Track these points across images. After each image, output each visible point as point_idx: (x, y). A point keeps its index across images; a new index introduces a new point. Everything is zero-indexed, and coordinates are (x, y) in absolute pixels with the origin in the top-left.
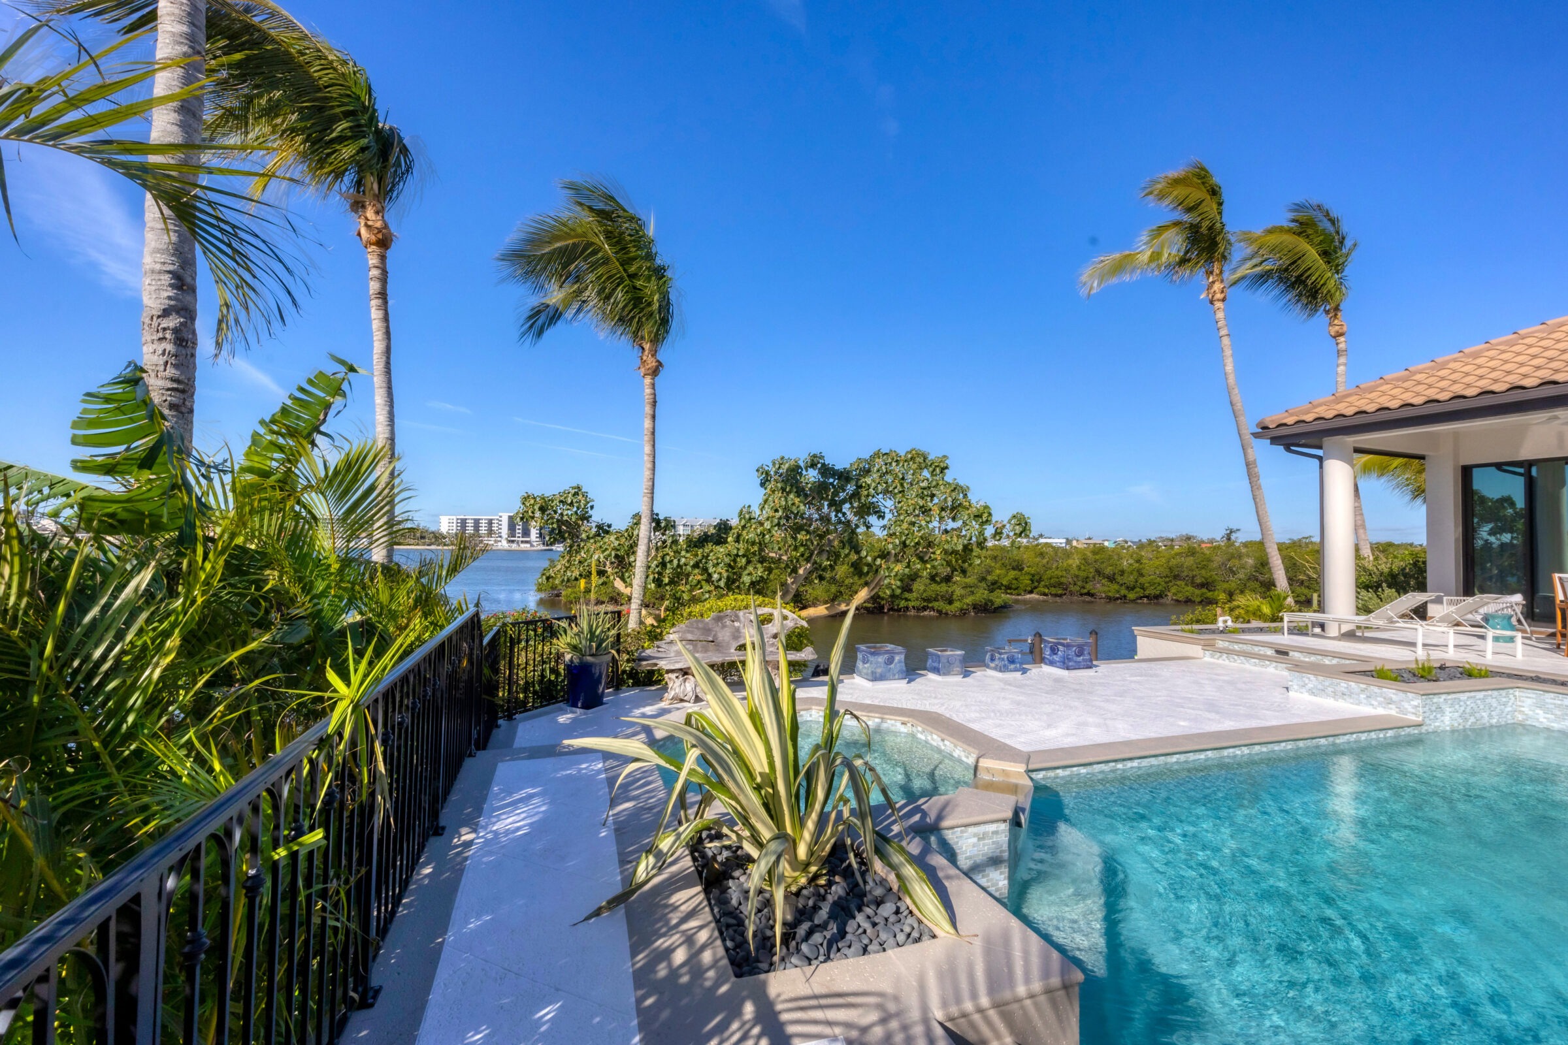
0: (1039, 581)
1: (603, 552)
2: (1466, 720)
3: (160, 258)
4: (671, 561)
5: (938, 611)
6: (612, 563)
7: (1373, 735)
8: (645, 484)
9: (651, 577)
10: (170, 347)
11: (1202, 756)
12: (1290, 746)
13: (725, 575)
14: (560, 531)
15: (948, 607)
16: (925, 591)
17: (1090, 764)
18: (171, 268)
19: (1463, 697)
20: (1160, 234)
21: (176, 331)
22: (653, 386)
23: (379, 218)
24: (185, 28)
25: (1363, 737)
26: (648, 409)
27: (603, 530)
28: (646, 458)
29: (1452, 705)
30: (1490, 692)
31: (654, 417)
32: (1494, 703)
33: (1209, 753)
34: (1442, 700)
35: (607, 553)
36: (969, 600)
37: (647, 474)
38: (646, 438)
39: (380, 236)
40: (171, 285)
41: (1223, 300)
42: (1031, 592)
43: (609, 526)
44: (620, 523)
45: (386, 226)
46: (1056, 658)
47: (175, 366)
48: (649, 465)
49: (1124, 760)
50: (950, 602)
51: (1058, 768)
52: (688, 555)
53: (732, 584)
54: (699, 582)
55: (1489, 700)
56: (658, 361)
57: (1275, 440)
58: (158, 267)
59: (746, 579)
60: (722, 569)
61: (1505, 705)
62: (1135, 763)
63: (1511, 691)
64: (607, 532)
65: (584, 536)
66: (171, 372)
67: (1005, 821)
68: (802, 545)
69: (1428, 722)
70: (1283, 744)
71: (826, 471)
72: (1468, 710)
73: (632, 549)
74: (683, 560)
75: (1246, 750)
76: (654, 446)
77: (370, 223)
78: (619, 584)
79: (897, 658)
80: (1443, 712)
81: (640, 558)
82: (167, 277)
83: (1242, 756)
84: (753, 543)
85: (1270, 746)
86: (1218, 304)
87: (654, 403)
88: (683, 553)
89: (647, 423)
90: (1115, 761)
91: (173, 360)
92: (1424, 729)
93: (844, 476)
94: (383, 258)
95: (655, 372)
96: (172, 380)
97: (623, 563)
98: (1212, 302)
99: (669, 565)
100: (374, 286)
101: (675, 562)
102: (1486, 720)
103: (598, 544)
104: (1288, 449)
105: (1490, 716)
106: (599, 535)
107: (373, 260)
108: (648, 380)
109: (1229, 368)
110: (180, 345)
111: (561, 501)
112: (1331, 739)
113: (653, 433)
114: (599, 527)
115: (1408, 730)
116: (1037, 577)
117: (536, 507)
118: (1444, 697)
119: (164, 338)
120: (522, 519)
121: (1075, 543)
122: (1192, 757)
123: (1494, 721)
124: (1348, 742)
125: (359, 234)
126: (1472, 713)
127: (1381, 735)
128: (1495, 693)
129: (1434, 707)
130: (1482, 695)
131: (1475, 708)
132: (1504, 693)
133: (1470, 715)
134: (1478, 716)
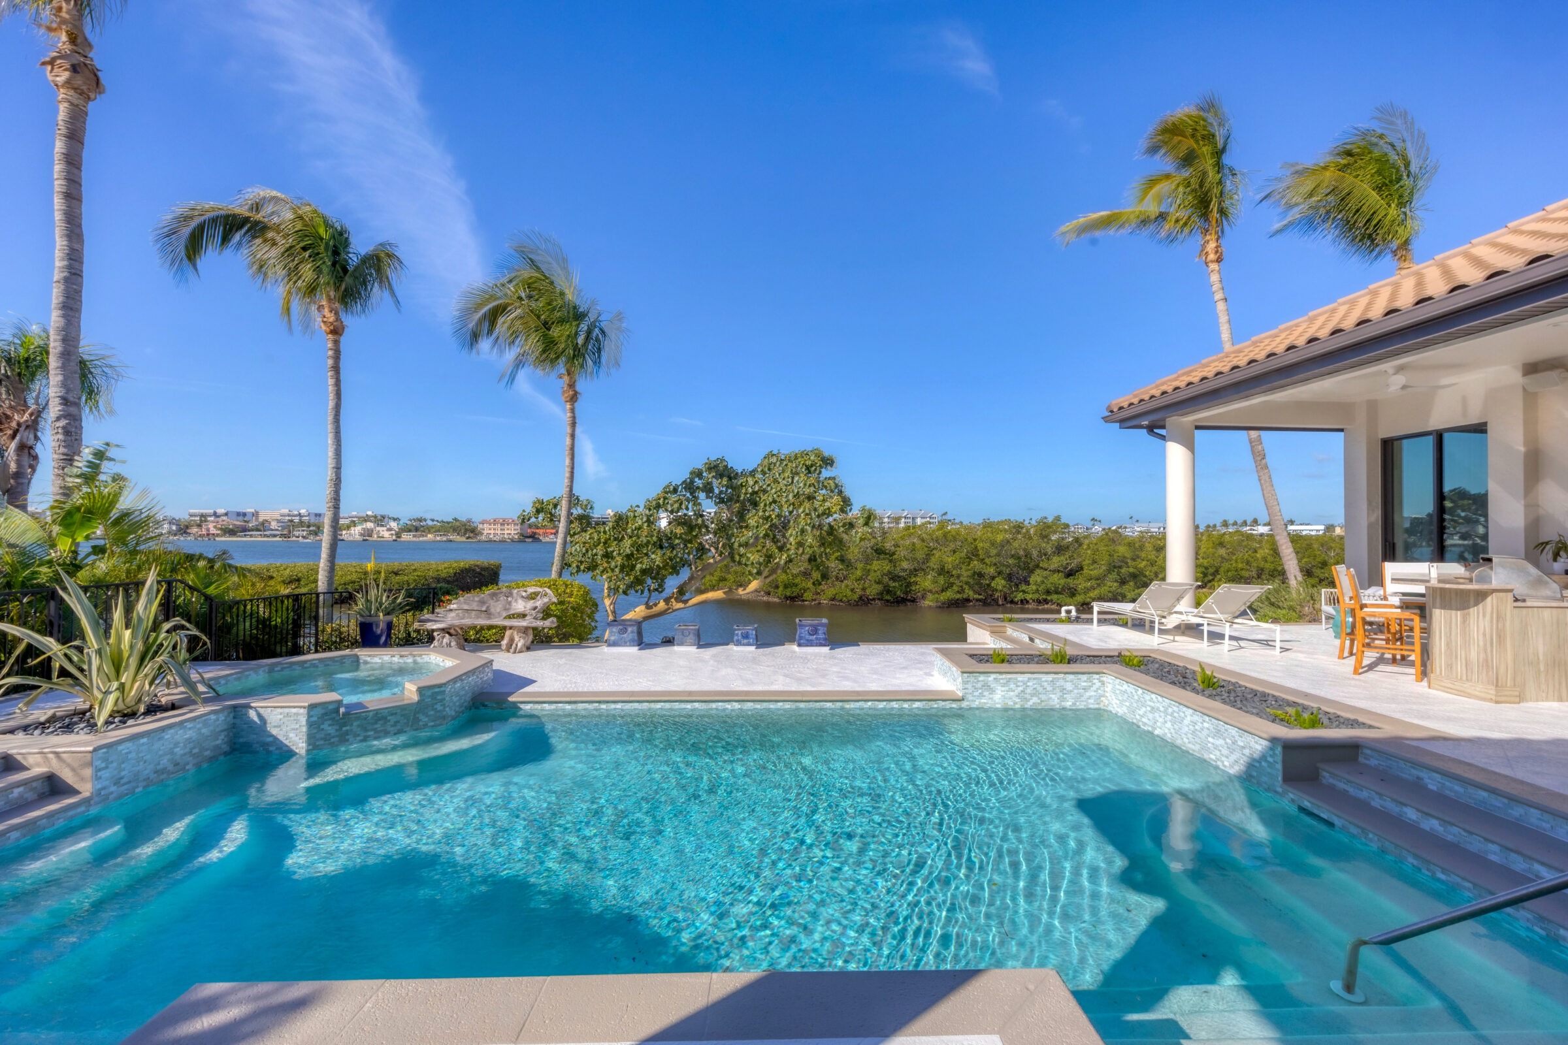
2: (1026, 700)
3: (58, 390)
7: (895, 705)
10: (61, 437)
11: (689, 706)
12: (787, 706)
17: (575, 702)
19: (1020, 677)
21: (64, 428)
24: (65, 263)
29: (1004, 685)
32: (1069, 686)
33: (697, 705)
34: (990, 679)
40: (60, 404)
47: (64, 447)
61: (1085, 689)
62: (619, 706)
63: (1094, 676)
66: (62, 450)
67: (304, 707)
69: (970, 698)
72: (1029, 691)
75: (737, 706)
80: (992, 690)
82: (58, 399)
83: (732, 710)
86: (1212, 266)
91: (63, 444)
92: (964, 704)
96: (64, 454)
98: (1206, 263)
102: (1055, 702)
105: (1062, 699)
110: (67, 435)
112: (839, 704)
118: (993, 676)
119: (57, 433)
122: (677, 706)
123: (1068, 704)
126: (1035, 693)
127: (906, 705)
128: (1071, 677)
129: (979, 685)
130: (1050, 677)
131: (1039, 688)
132: (1084, 677)
133: (1032, 695)
134: (1043, 697)
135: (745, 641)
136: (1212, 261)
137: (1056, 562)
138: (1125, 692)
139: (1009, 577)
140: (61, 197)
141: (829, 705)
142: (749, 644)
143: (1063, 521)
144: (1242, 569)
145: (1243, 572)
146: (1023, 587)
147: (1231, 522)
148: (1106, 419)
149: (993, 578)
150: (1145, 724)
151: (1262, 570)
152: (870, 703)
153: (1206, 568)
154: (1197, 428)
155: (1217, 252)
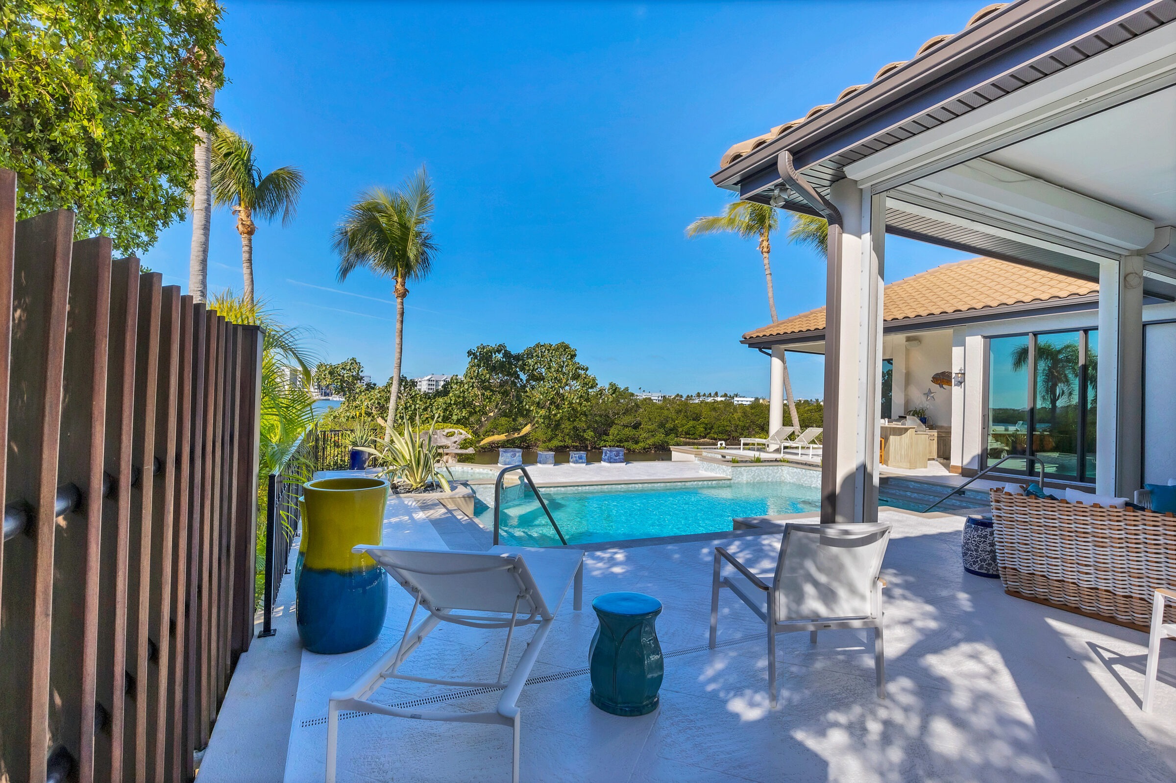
0: (712, 428)
1: (370, 400)
2: (755, 479)
4: (410, 406)
5: (627, 449)
6: (376, 408)
8: (396, 361)
9: (399, 415)
13: (442, 415)
14: (342, 387)
15: (635, 446)
16: (618, 434)
18: (200, 289)
19: (754, 468)
20: (735, 208)
22: (402, 303)
23: (249, 219)
25: (700, 483)
26: (398, 317)
27: (370, 387)
28: (397, 346)
29: (748, 472)
30: (768, 467)
31: (402, 322)
32: (770, 472)
33: (623, 486)
34: (742, 470)
35: (373, 401)
36: (650, 442)
37: (397, 355)
38: (397, 334)
39: (249, 229)
41: (768, 252)
42: (705, 437)
43: (375, 385)
44: (381, 383)
45: (252, 224)
46: (606, 457)
48: (399, 350)
49: (582, 486)
50: (637, 443)
51: (551, 487)
52: (421, 403)
53: (446, 419)
54: (427, 418)
55: (767, 471)
56: (406, 289)
57: (751, 345)
58: (196, 289)
59: (455, 417)
60: (440, 412)
61: (776, 473)
63: (780, 467)
64: (373, 388)
65: (358, 390)
68: (487, 398)
69: (734, 478)
70: (659, 484)
71: (507, 355)
72: (756, 474)
73: (388, 400)
74: (418, 406)
76: (402, 339)
77: (244, 223)
78: (380, 421)
79: (517, 454)
80: (742, 475)
81: (392, 405)
84: (459, 397)
85: (653, 485)
86: (766, 255)
87: (402, 314)
88: (418, 402)
89: (398, 326)
90: (578, 486)
92: (732, 481)
93: (518, 358)
94: (250, 240)
95: (404, 295)
97: (383, 409)
98: (762, 253)
99: (409, 409)
100: (246, 256)
101: (413, 407)
102: (765, 479)
103: (367, 396)
104: (760, 350)
105: (768, 478)
106: (368, 390)
107: (245, 242)
108: (399, 300)
109: (770, 294)
111: (343, 368)
112: (683, 483)
113: (401, 331)
114: (368, 385)
115: (723, 481)
116: (709, 426)
117: (327, 372)
118: (743, 468)
120: (318, 379)
121: (761, 401)
123: (770, 480)
124: (692, 485)
125: (238, 227)
126: (758, 475)
127: (710, 483)
128: (771, 468)
129: (738, 473)
130: (764, 468)
131: (760, 473)
132: (776, 468)
133: (757, 476)
134: (761, 477)
135: (581, 461)
136: (765, 252)
137: (627, 419)
138: (795, 472)
139: (595, 430)
140: (204, 150)
141: (679, 484)
142: (582, 463)
143: (630, 391)
144: (727, 426)
145: (727, 428)
146: (605, 437)
147: (702, 394)
148: (742, 342)
149: (584, 431)
150: (806, 484)
151: (737, 426)
152: (696, 482)
153: (706, 424)
154: (785, 350)
155: (768, 247)
